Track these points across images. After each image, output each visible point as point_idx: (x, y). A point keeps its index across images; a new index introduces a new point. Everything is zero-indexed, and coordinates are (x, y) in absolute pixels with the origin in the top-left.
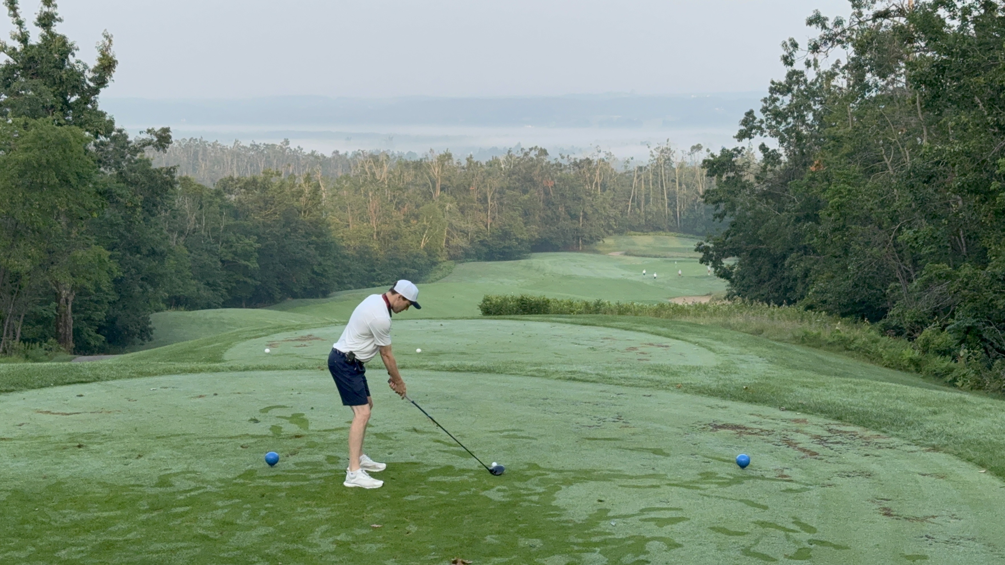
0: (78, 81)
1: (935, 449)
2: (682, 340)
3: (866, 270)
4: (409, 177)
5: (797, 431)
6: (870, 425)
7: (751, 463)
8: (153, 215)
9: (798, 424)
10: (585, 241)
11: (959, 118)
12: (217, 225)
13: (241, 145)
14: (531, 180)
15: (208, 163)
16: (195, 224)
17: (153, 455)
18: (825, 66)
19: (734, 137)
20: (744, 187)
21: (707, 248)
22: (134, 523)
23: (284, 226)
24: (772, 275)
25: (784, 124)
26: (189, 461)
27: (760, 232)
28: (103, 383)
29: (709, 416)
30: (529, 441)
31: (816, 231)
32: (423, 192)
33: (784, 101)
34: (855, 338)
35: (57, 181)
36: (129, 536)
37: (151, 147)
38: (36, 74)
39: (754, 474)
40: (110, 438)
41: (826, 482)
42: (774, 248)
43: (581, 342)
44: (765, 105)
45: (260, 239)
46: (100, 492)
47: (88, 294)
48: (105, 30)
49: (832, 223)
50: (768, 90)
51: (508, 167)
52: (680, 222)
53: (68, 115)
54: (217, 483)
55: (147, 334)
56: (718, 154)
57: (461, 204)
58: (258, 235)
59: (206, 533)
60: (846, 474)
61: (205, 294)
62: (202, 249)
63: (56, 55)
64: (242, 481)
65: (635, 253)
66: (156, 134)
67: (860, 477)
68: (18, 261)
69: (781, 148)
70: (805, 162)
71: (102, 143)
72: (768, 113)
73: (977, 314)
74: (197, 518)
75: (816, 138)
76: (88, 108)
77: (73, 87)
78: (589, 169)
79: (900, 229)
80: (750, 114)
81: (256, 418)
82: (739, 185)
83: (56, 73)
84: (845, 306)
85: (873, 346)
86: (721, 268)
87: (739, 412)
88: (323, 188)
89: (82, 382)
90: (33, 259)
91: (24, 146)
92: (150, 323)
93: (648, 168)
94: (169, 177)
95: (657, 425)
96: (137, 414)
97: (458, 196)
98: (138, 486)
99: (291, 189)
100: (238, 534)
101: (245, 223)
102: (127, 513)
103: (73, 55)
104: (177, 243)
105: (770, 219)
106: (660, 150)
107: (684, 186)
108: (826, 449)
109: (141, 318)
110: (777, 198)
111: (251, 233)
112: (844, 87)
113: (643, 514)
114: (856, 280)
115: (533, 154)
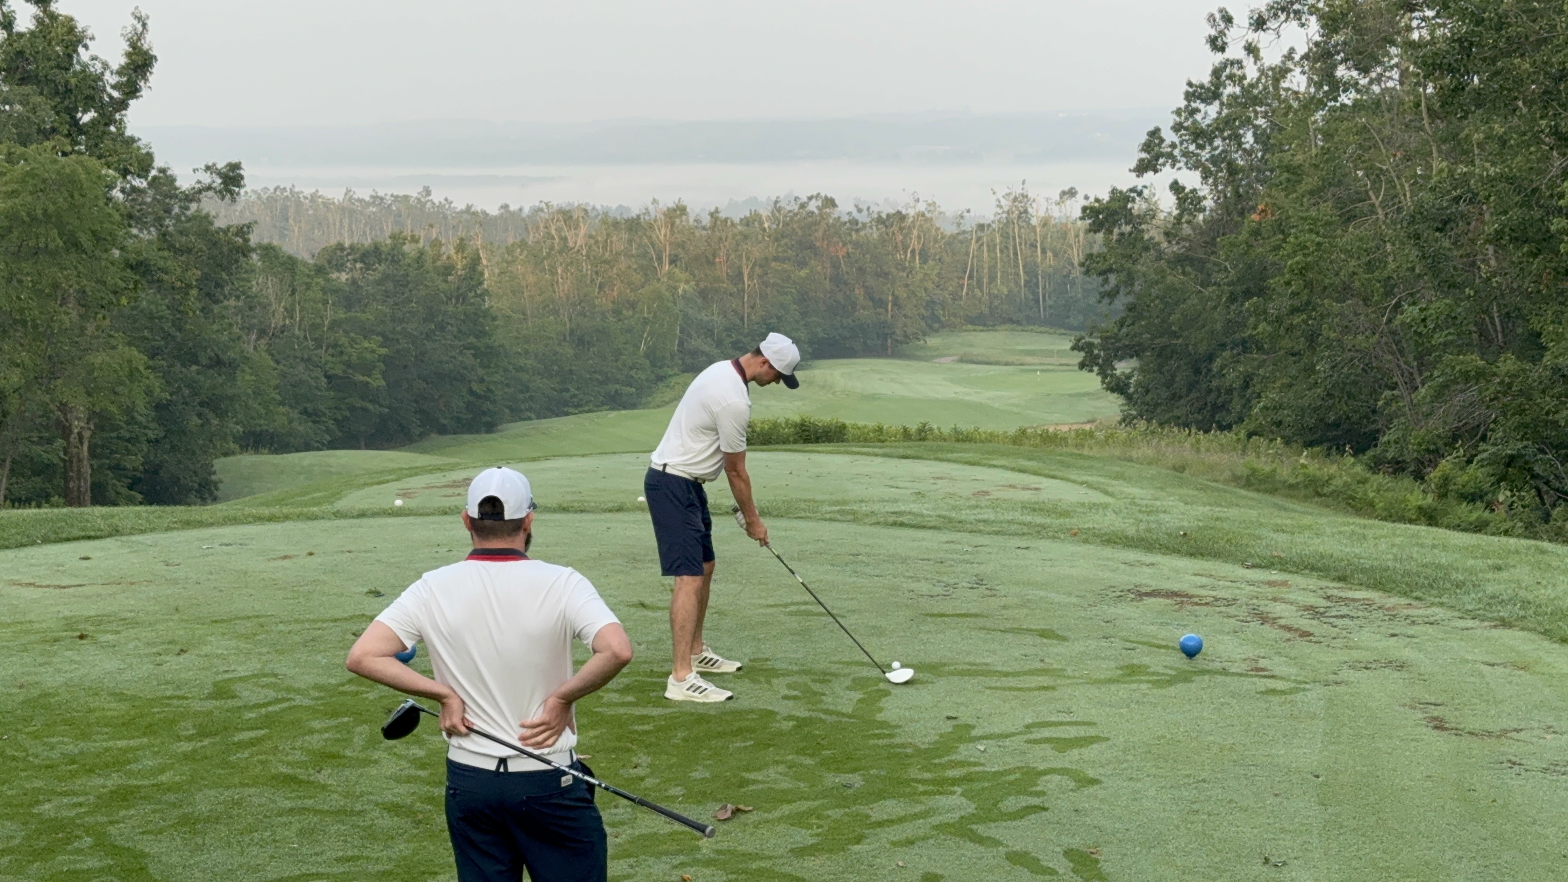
0: (94, 89)
1: (1505, 623)
2: (1062, 479)
3: (1345, 370)
4: (619, 241)
5: (1275, 599)
6: (1393, 589)
7: (1203, 650)
8: (217, 302)
9: (1276, 589)
10: (896, 340)
11: (1491, 127)
12: (319, 321)
13: (355, 196)
14: (812, 247)
15: (303, 225)
16: (284, 319)
17: (206, 649)
18: (1272, 57)
20: (1146, 249)
21: (1090, 345)
22: (172, 757)
23: (425, 320)
24: (1192, 386)
25: (1208, 148)
26: (264, 658)
27: (1172, 318)
28: (124, 538)
29: (1125, 578)
31: (1265, 312)
32: (642, 267)
33: (1209, 113)
34: (1331, 477)
35: (61, 244)
36: (163, 778)
37: (210, 193)
38: (23, 81)
39: (1211, 666)
40: (134, 623)
41: (1332, 677)
42: (1195, 345)
43: (901, 485)
44: (1178, 119)
45: (387, 341)
46: (115, 709)
47: (117, 428)
48: (137, 8)
49: (1290, 299)
50: (1183, 96)
51: (774, 226)
52: (1045, 308)
53: (80, 144)
54: (312, 692)
55: (209, 490)
56: (1105, 197)
57: (702, 285)
58: (382, 334)
59: (292, 772)
60: (1363, 665)
61: (301, 428)
62: (296, 357)
63: (58, 48)
64: (353, 688)
65: (975, 358)
66: (219, 174)
67: (1387, 671)
69: (1205, 186)
70: (1243, 209)
71: (134, 189)
72: (1183, 132)
73: (1526, 433)
74: (277, 747)
75: (1259, 170)
76: (111, 133)
77: (86, 98)
78: (901, 229)
79: (1398, 305)
80: (1155, 133)
81: (378, 589)
82: (1139, 245)
83: (60, 77)
84: (1311, 429)
85: (1360, 489)
86: (1112, 376)
87: (1177, 572)
88: (484, 262)
89: (89, 538)
90: (24, 368)
91: (9, 188)
92: (214, 473)
93: (994, 226)
94: (241, 240)
95: (1042, 593)
96: (180, 586)
97: (696, 272)
98: (179, 698)
99: (434, 262)
100: (347, 772)
101: (363, 317)
102: (158, 741)
103: (86, 47)
104: (255, 348)
105: (1189, 298)
106: (1012, 197)
107: (1050, 254)
108: (1325, 626)
109: (199, 465)
110: (1199, 265)
111: (372, 332)
112: (1302, 89)
113: (1031, 733)
114: (1329, 386)
115: (813, 206)
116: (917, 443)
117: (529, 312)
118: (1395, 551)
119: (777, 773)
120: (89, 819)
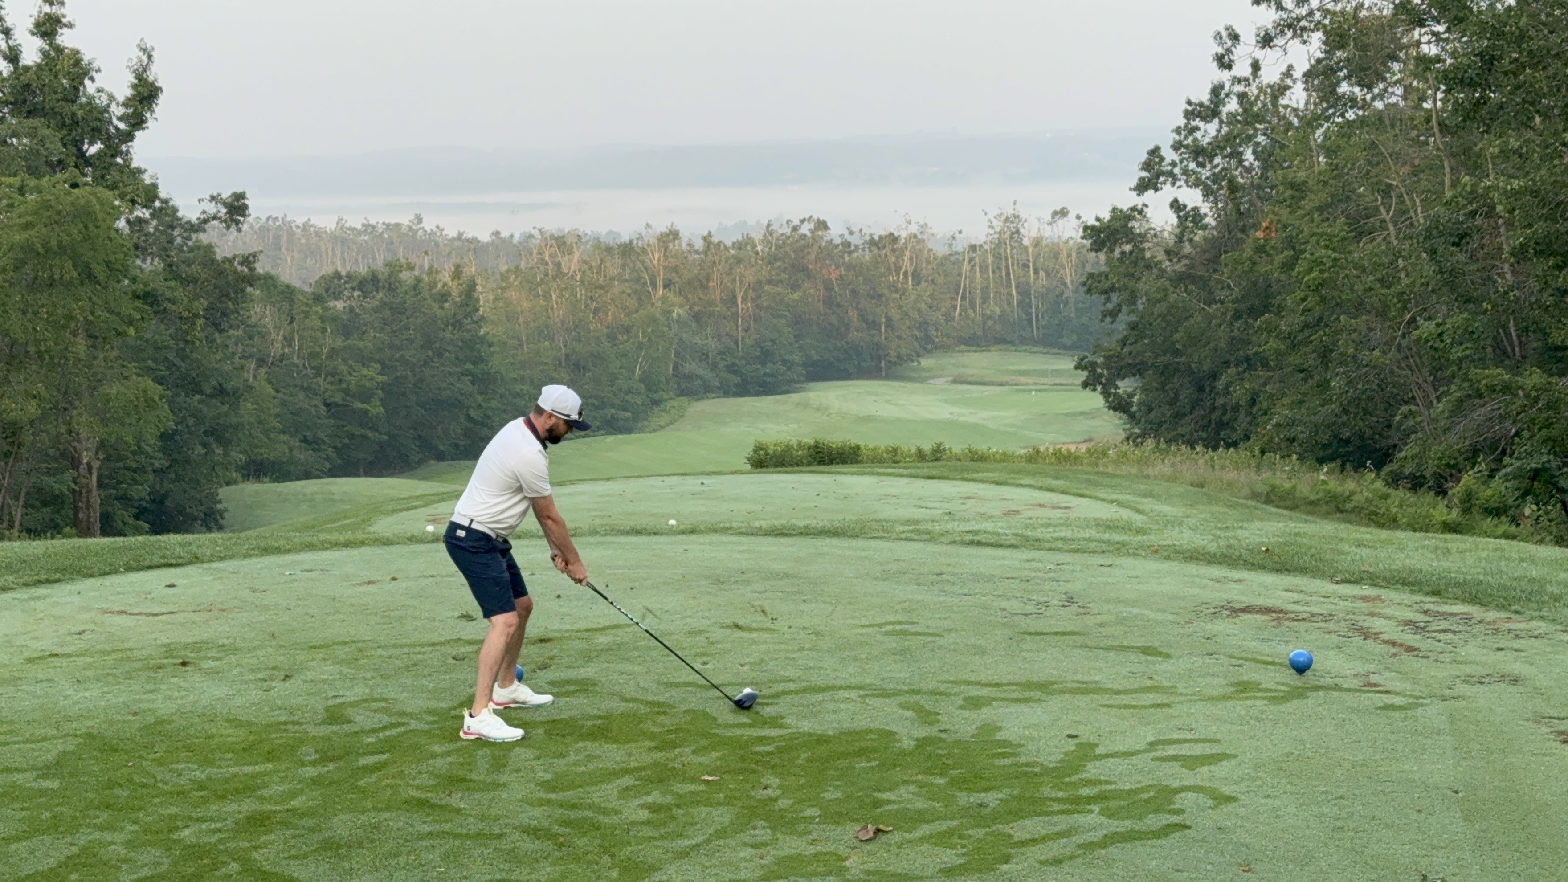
0: (100, 120)
2: (1091, 497)
3: (1360, 385)
4: (613, 267)
5: (1372, 614)
6: (1490, 603)
7: (1313, 665)
8: (221, 331)
9: (1370, 604)
10: (890, 362)
11: (1506, 143)
12: (318, 349)
13: (347, 225)
14: (805, 270)
15: (296, 254)
16: (283, 347)
17: (311, 675)
18: (1270, 75)
19: (1131, 189)
20: (1148, 267)
21: (1094, 365)
22: (300, 782)
23: (422, 347)
24: (1195, 404)
25: (1208, 166)
26: (371, 683)
27: (1177, 336)
28: (205, 565)
29: (1217, 595)
30: (930, 639)
31: (1277, 328)
32: (636, 292)
33: (1209, 131)
34: (1352, 493)
35: (76, 275)
36: (296, 803)
37: (215, 222)
38: (30, 114)
39: (1323, 682)
40: (233, 650)
41: (1447, 692)
42: (1199, 363)
43: (930, 505)
44: (1177, 138)
45: (385, 368)
46: (234, 735)
47: (121, 459)
48: (142, 40)
49: (1302, 315)
50: (1182, 115)
51: (767, 249)
52: (1038, 328)
53: (87, 175)
54: (424, 716)
55: (215, 518)
56: (1106, 216)
57: (696, 309)
58: (381, 362)
59: (423, 796)
60: (1475, 679)
61: (302, 457)
62: (296, 386)
63: (64, 81)
65: (969, 379)
66: (224, 203)
67: (1501, 684)
68: (17, 404)
69: (1206, 204)
70: (1244, 225)
71: (140, 221)
72: (1183, 150)
73: (1552, 447)
74: (403, 772)
75: (1259, 187)
76: (118, 164)
77: (92, 130)
78: (894, 251)
79: (1413, 320)
80: (1155, 152)
81: (470, 613)
82: (1141, 264)
83: (67, 109)
84: (1324, 445)
85: (1382, 504)
86: (1115, 395)
87: (1265, 587)
88: (480, 288)
89: (171, 565)
90: (40, 400)
91: (22, 221)
92: (220, 502)
93: (986, 247)
94: (246, 270)
95: (1135, 611)
96: (271, 612)
97: (690, 296)
98: (294, 723)
99: (430, 290)
100: (477, 796)
101: (361, 344)
102: (283, 767)
103: (92, 79)
104: (255, 377)
105: (1192, 316)
106: (1004, 217)
107: (1042, 274)
108: (1429, 640)
109: (204, 494)
110: (1202, 283)
111: (371, 359)
112: (1301, 106)
113: (1156, 750)
114: (1345, 402)
115: (805, 229)
116: (930, 464)
117: (524, 339)
118: (1483, 564)
119: (909, 793)
120: (232, 845)
